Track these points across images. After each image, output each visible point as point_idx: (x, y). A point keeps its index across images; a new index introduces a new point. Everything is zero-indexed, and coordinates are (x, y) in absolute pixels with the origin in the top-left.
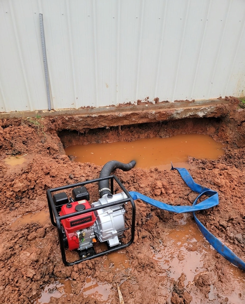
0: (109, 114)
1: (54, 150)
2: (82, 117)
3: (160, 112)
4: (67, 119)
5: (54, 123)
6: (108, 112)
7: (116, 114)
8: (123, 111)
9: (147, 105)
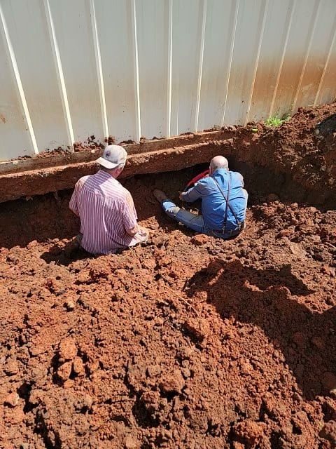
6: (18, 170)
7: (36, 172)
8: (49, 165)
9: (93, 151)
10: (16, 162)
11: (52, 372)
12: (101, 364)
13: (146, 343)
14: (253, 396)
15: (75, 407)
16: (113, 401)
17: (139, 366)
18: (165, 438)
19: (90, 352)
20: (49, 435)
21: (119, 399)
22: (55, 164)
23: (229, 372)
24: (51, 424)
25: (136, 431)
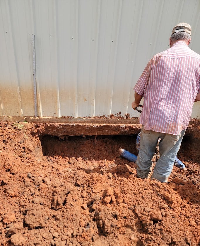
0: (85, 124)
1: (29, 150)
2: (62, 125)
3: (130, 127)
4: (49, 126)
5: (37, 128)
6: (84, 122)
7: (91, 124)
8: (97, 122)
9: (119, 119)
10: (84, 119)
11: (102, 199)
12: (124, 200)
13: (144, 198)
14: (195, 236)
15: (112, 214)
16: (127, 218)
17: (141, 206)
18: (150, 239)
19: (119, 194)
20: (100, 222)
21: (130, 218)
22: (100, 122)
23: (184, 222)
24: (101, 217)
25: (136, 234)
